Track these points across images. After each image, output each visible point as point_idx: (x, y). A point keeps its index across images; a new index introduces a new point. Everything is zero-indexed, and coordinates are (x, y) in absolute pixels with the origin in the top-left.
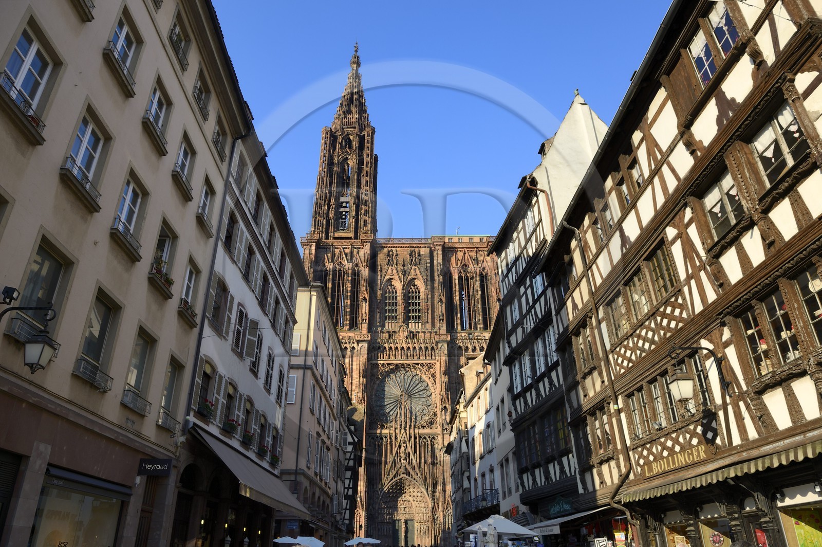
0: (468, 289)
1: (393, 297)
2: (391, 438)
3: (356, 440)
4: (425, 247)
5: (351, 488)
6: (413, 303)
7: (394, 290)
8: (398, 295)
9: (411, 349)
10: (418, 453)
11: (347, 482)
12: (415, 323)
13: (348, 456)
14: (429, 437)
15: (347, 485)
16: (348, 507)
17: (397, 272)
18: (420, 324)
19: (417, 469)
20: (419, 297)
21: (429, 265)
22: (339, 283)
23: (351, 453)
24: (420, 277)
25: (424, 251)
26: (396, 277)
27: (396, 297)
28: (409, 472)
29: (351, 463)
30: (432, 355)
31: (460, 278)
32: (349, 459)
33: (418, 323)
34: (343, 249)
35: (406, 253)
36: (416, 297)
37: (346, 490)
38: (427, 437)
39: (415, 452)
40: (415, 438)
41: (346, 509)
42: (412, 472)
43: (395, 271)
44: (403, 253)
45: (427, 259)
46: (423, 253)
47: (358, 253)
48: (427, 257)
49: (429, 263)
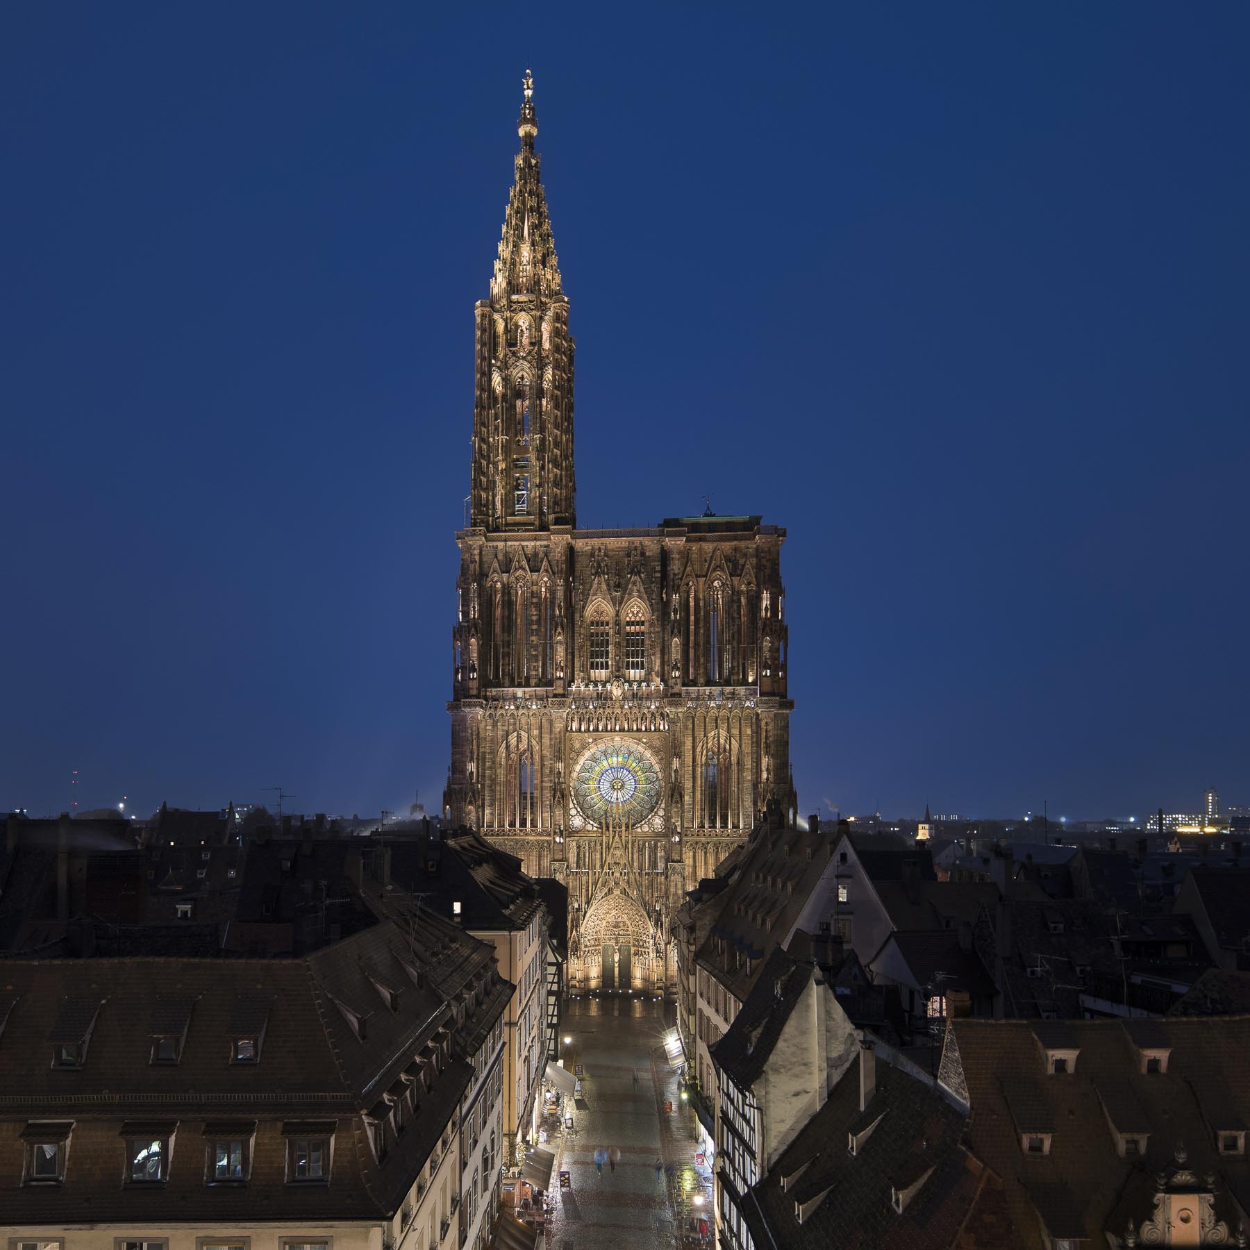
1: (601, 630)
3: (560, 960)
4: (654, 543)
5: (555, 1016)
6: (633, 640)
7: (605, 620)
8: (610, 627)
11: (551, 1008)
12: (636, 672)
13: (550, 978)
15: (550, 1013)
16: (553, 1037)
17: (609, 590)
18: (643, 674)
20: (642, 629)
21: (658, 575)
23: (555, 974)
24: (644, 596)
25: (653, 550)
26: (608, 598)
27: (607, 630)
28: (625, 889)
29: (555, 987)
30: (659, 724)
32: (552, 983)
34: (523, 547)
35: (622, 553)
36: (637, 629)
37: (550, 1018)
41: (550, 1039)
43: (604, 587)
44: (618, 555)
45: (656, 563)
46: (651, 554)
47: (546, 555)
48: (655, 561)
49: (658, 571)
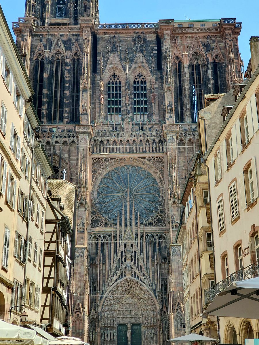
0: (200, 78)
1: (116, 87)
2: (115, 237)
4: (151, 33)
6: (138, 94)
7: (118, 81)
8: (122, 85)
9: (138, 142)
10: (145, 252)
12: (140, 114)
14: (157, 235)
17: (120, 61)
18: (146, 116)
19: (144, 269)
20: (145, 87)
21: (156, 52)
22: (57, 73)
24: (146, 65)
25: (151, 37)
26: (120, 66)
27: (120, 88)
28: (135, 273)
30: (159, 148)
31: (191, 66)
33: (144, 115)
34: (61, 36)
35: (130, 39)
36: (142, 87)
38: (155, 235)
39: (142, 251)
40: (142, 236)
42: (138, 273)
43: (117, 59)
44: (127, 40)
45: (153, 45)
46: (150, 39)
47: (77, 40)
48: (153, 44)
49: (155, 50)
